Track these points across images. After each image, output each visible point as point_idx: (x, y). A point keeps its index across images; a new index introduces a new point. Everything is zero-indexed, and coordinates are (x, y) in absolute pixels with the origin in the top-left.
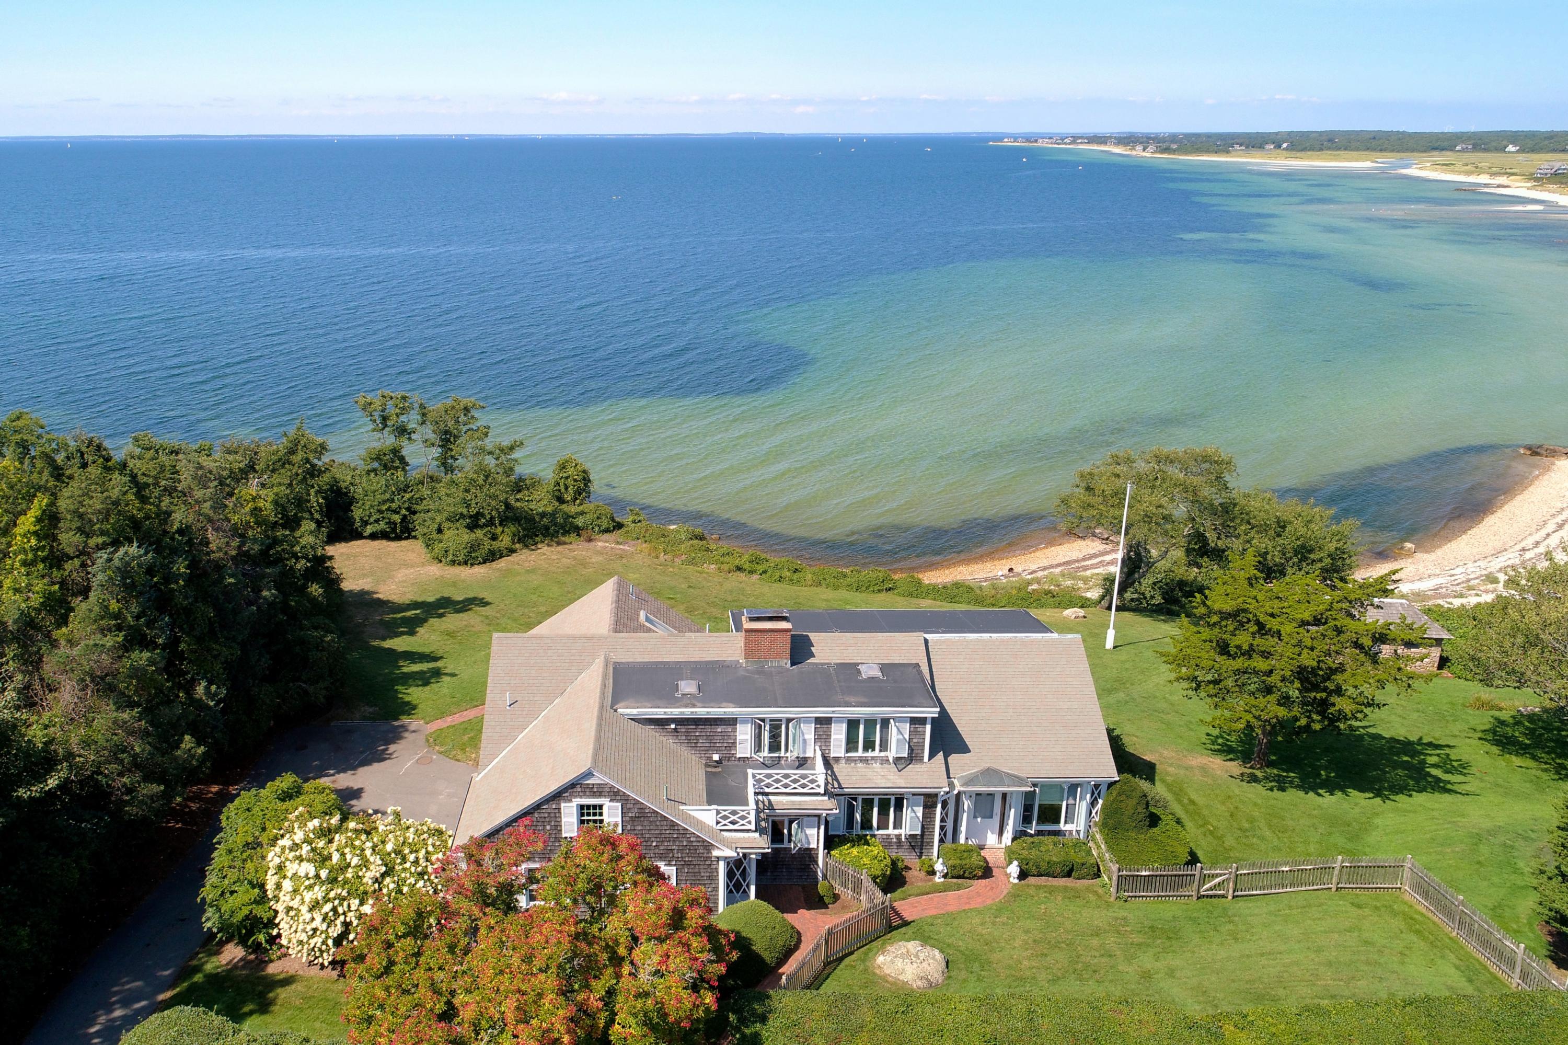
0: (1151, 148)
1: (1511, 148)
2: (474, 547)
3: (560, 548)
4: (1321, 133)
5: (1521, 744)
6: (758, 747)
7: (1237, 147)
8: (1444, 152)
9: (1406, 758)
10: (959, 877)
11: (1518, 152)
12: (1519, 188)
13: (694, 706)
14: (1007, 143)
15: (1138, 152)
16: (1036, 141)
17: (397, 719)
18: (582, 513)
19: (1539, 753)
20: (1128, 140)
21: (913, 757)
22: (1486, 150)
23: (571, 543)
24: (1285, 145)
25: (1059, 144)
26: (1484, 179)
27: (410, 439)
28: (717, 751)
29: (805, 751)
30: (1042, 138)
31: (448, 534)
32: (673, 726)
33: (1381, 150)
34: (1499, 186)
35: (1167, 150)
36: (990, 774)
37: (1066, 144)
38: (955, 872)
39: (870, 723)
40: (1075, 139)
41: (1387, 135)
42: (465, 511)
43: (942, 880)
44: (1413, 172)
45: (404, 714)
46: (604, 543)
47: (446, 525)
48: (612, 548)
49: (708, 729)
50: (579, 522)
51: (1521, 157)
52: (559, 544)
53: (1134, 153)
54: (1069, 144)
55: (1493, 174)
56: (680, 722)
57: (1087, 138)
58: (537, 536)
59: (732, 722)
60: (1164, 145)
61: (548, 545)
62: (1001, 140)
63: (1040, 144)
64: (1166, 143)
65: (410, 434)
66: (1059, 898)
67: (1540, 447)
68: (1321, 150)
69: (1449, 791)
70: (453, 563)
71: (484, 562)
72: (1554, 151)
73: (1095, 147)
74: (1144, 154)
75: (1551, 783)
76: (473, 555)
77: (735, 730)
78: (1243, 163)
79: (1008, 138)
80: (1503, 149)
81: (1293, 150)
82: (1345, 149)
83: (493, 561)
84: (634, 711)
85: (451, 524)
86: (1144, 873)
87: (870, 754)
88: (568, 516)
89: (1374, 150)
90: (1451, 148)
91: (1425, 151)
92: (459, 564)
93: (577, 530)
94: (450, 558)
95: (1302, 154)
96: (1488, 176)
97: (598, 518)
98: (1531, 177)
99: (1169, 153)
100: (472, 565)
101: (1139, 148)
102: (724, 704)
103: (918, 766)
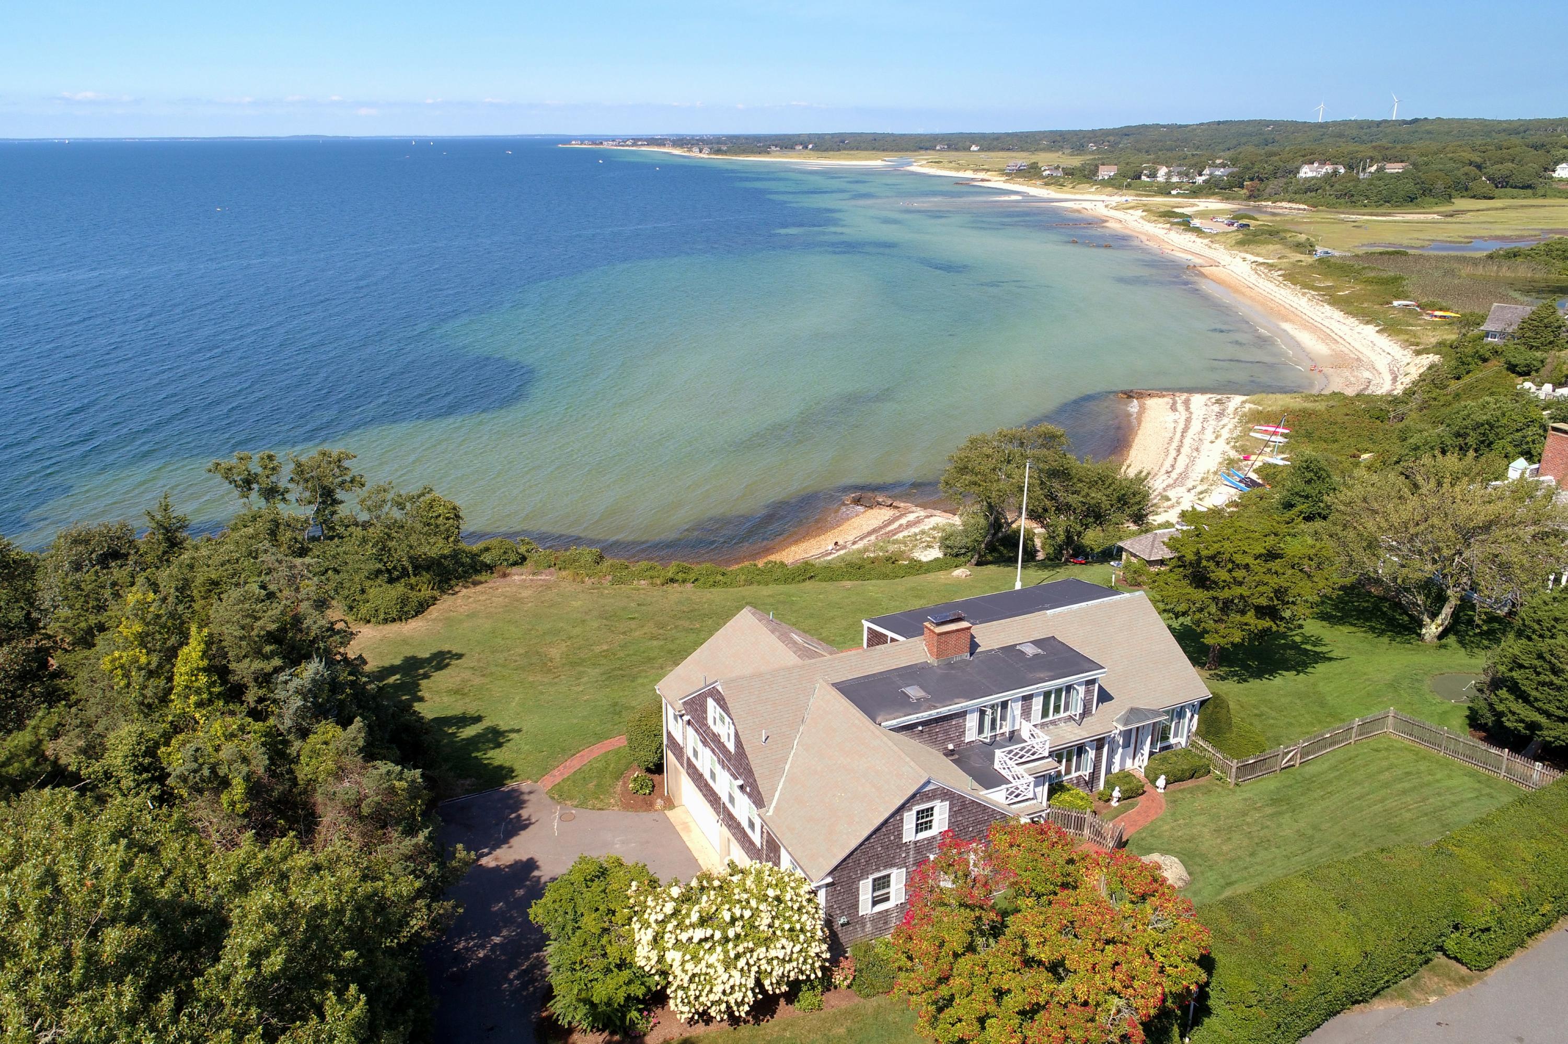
0: (706, 150)
1: (974, 148)
2: (404, 601)
3: (479, 588)
4: (833, 135)
5: (1336, 616)
6: (981, 730)
7: (773, 148)
8: (929, 152)
9: (1283, 641)
10: (1129, 798)
11: (979, 151)
12: (998, 182)
13: (936, 708)
14: (575, 145)
15: (695, 153)
16: (601, 143)
17: (504, 785)
18: (487, 549)
19: (1351, 620)
20: (680, 142)
21: (1086, 712)
22: (957, 150)
23: (486, 582)
24: (810, 146)
25: (623, 146)
26: (969, 174)
27: (284, 500)
28: (951, 740)
29: (1013, 726)
30: (607, 140)
31: (372, 592)
32: (920, 728)
33: (884, 150)
34: (983, 180)
35: (719, 151)
36: (1134, 713)
37: (627, 146)
38: (1127, 795)
39: (1058, 692)
40: (636, 141)
41: (885, 136)
42: (380, 566)
43: (1117, 804)
44: (914, 168)
45: (506, 779)
46: (518, 576)
47: (368, 583)
48: (532, 580)
49: (945, 725)
50: (487, 558)
51: (983, 155)
52: (475, 584)
53: (692, 154)
54: (632, 146)
55: (975, 170)
56: (923, 724)
57: (646, 140)
58: (450, 579)
59: (963, 714)
60: (716, 147)
61: (466, 587)
62: (569, 142)
63: (606, 146)
64: (718, 144)
65: (282, 494)
66: (1200, 795)
67: (1131, 391)
68: (839, 150)
69: (1330, 659)
70: (386, 621)
71: (416, 615)
72: (1003, 149)
73: (656, 149)
74: (702, 155)
75: (1376, 640)
76: (405, 609)
77: (965, 720)
78: (788, 162)
79: (575, 140)
80: (968, 149)
81: (818, 150)
82: (857, 149)
83: (423, 612)
84: (894, 722)
85: (371, 582)
86: (1251, 762)
87: (1057, 717)
88: (474, 556)
89: (878, 150)
90: (933, 148)
91: (915, 151)
92: (394, 620)
93: (490, 568)
94: (382, 616)
95: (825, 154)
96: (971, 172)
97: (505, 553)
98: (1002, 172)
99: (722, 155)
100: (406, 620)
101: (696, 149)
102: (957, 700)
103: (1088, 717)
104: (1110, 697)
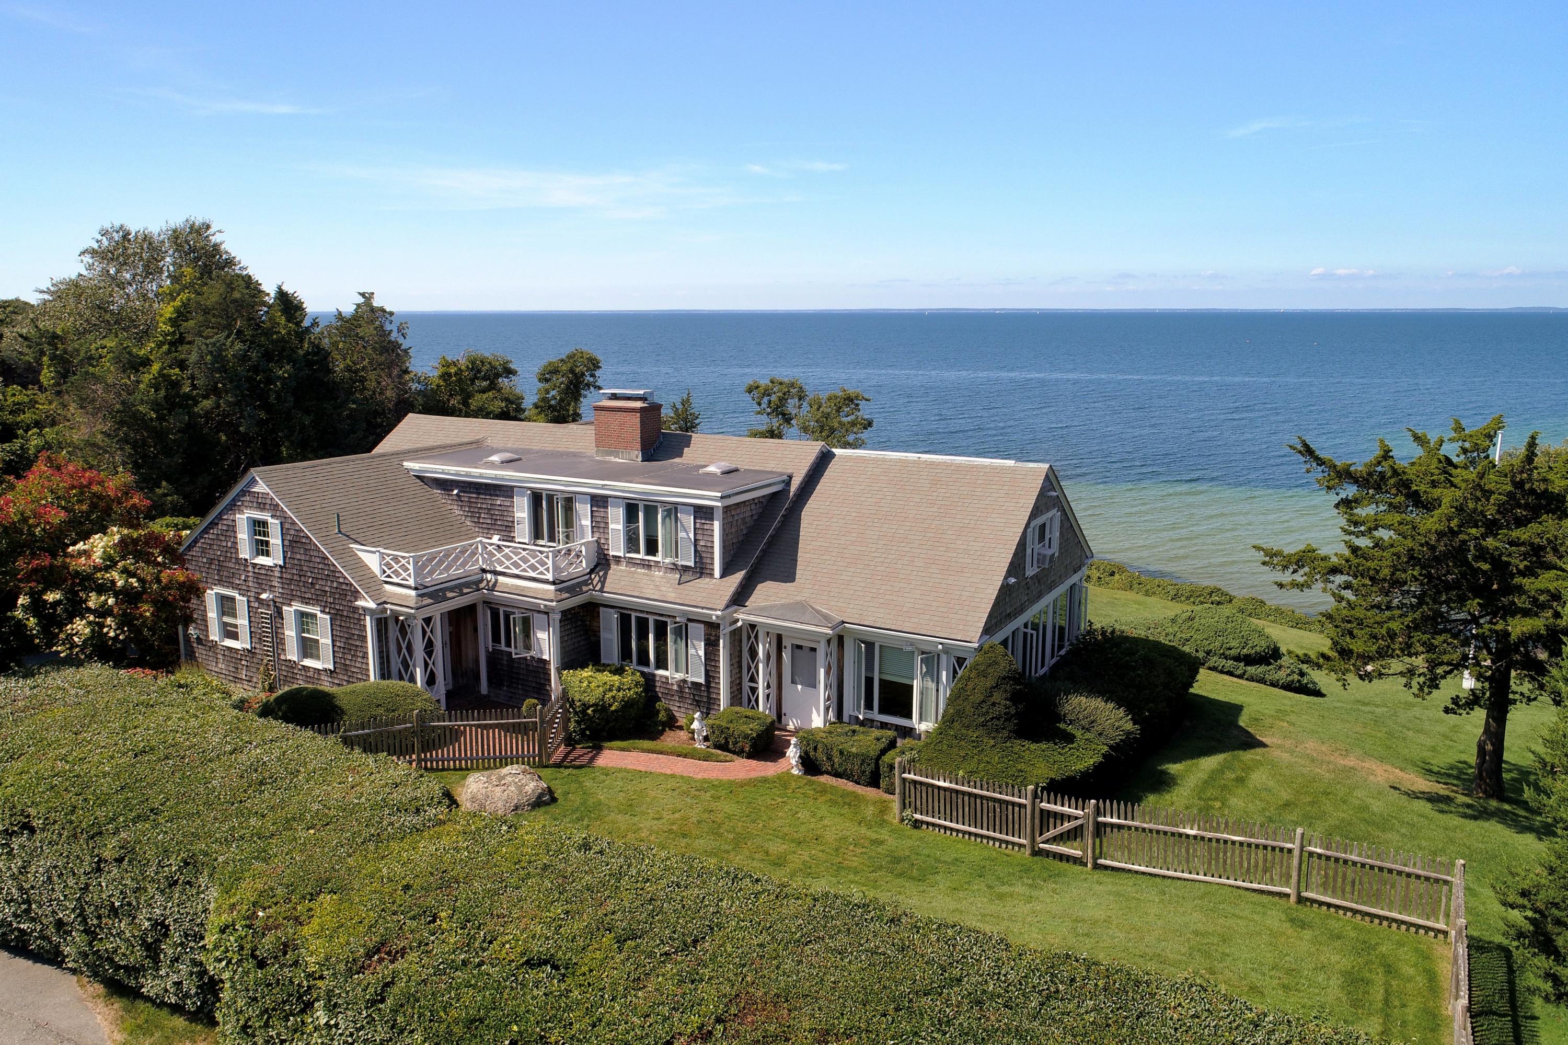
21: (701, 568)
32: (456, 492)
36: (793, 607)
39: (651, 509)
49: (489, 500)
59: (510, 493)
77: (513, 505)
84: (417, 466)
86: (941, 783)
87: (653, 558)
103: (705, 582)
104: (789, 577)
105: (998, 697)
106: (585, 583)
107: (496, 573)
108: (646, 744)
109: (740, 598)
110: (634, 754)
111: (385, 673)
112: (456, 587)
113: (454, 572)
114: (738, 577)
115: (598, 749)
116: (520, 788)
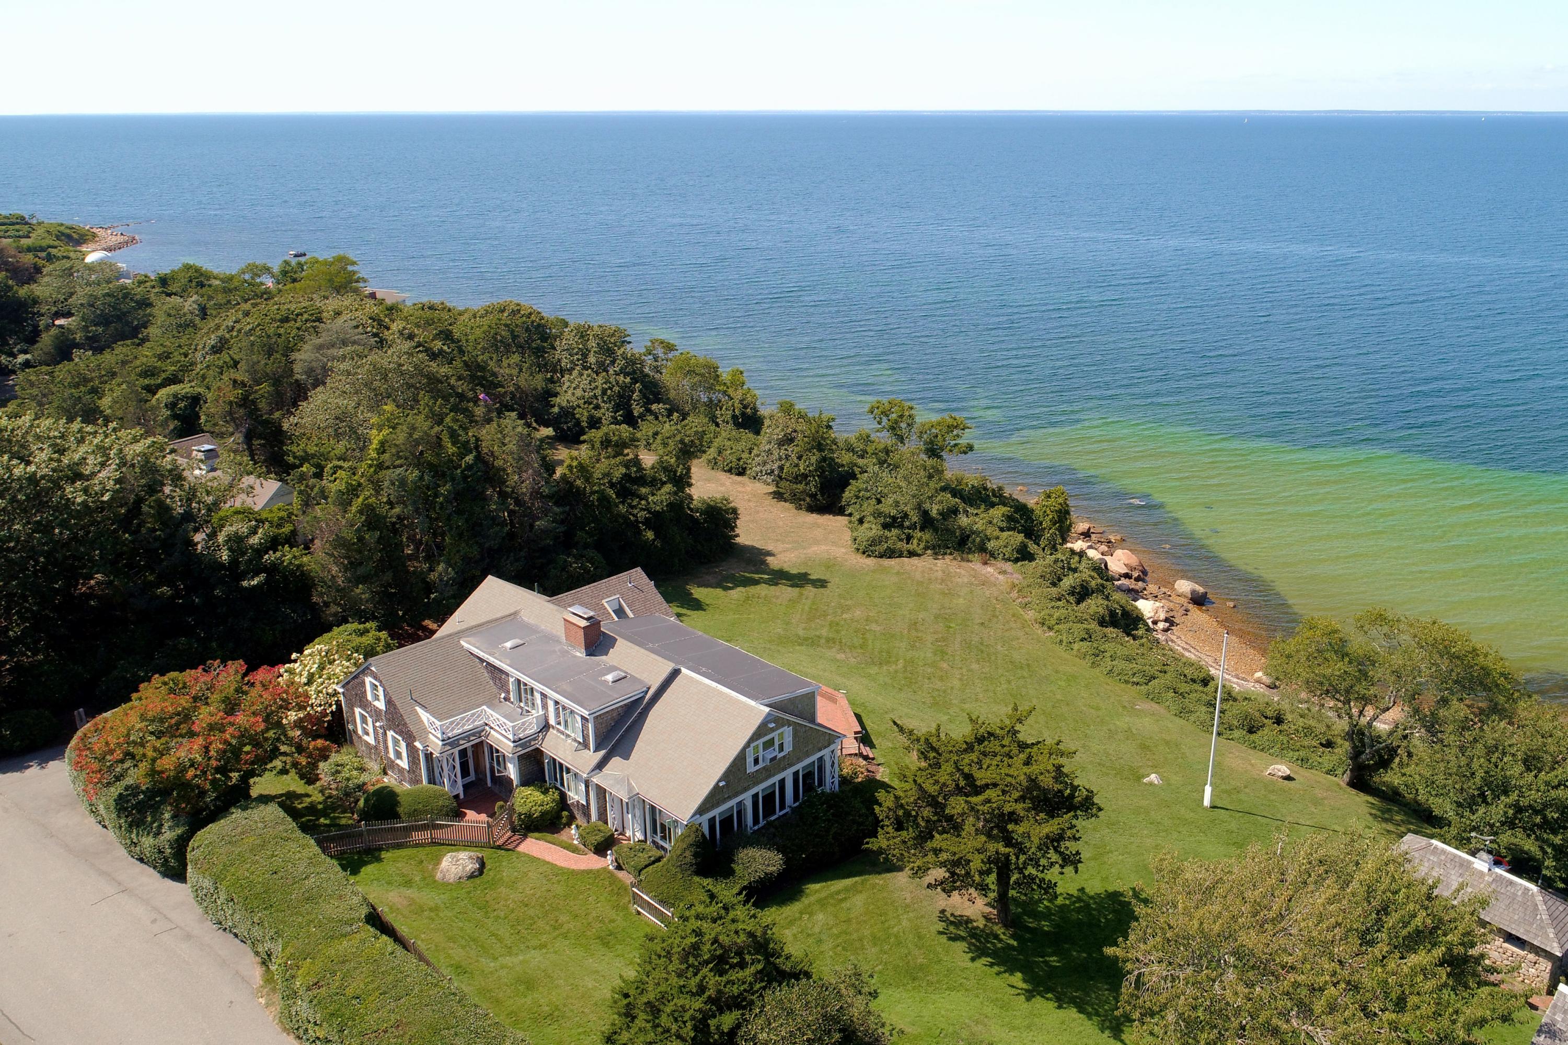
3: (956, 563)
18: (997, 538)
21: (585, 744)
23: (971, 562)
28: (504, 692)
29: (537, 713)
32: (485, 664)
39: (564, 708)
43: (577, 843)
46: (992, 569)
48: (992, 575)
49: (499, 674)
50: (990, 545)
52: (962, 559)
58: (949, 548)
59: (507, 674)
61: (953, 558)
70: (857, 550)
71: (880, 557)
83: (889, 558)
87: (566, 731)
88: (986, 538)
92: (860, 553)
97: (1005, 546)
100: (868, 556)
103: (586, 751)
104: (626, 757)
105: (688, 854)
106: (534, 739)
107: (492, 728)
108: (549, 836)
109: (600, 766)
110: (541, 842)
111: (431, 780)
112: (467, 736)
113: (467, 728)
114: (602, 753)
115: (525, 836)
116: (464, 868)
